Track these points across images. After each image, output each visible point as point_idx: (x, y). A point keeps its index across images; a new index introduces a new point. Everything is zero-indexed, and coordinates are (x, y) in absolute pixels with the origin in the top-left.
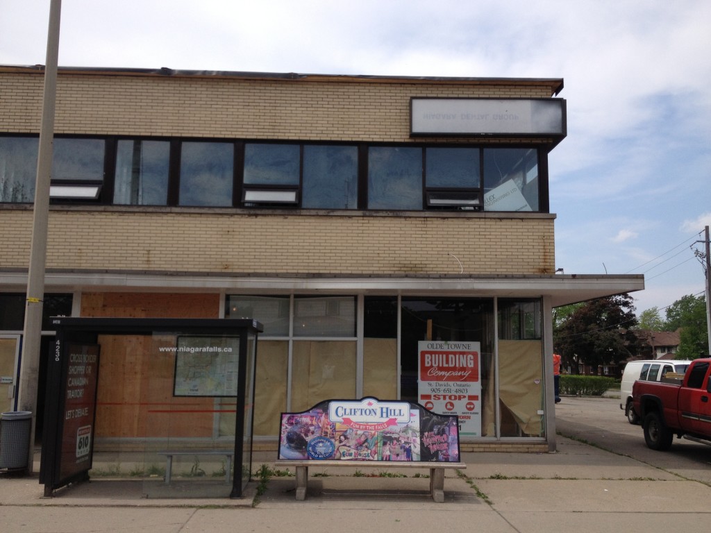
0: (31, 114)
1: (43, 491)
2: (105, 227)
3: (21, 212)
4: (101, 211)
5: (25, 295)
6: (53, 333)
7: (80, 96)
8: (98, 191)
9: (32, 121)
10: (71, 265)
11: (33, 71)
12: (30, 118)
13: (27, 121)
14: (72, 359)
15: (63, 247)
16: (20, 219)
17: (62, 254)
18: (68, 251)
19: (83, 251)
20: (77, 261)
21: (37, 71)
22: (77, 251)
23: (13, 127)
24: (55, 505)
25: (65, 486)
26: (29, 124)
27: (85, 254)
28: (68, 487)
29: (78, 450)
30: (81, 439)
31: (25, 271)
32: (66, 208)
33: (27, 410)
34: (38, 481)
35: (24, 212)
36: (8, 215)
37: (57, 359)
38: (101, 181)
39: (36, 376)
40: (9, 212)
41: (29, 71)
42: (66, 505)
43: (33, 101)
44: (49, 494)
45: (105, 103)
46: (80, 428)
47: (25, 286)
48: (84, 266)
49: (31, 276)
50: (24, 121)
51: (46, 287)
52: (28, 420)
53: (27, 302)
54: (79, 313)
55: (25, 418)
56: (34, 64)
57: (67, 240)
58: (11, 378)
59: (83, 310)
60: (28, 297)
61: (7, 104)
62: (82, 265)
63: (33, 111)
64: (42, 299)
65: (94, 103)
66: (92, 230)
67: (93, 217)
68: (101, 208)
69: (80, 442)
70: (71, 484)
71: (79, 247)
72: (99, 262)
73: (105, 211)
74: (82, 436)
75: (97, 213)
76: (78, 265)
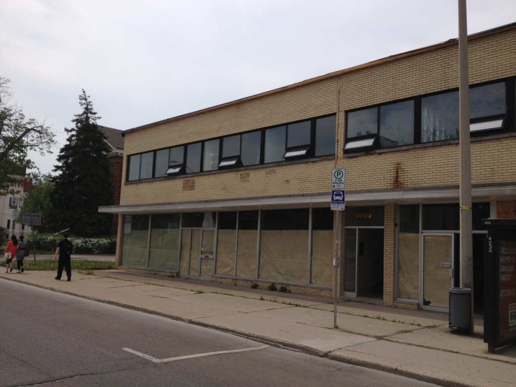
0: (448, 76)
1: (487, 349)
2: (510, 149)
3: (447, 146)
4: (507, 138)
5: (458, 204)
6: (486, 232)
7: (483, 53)
8: (503, 122)
9: (450, 80)
10: (487, 181)
11: (448, 45)
12: (448, 78)
13: (446, 81)
14: (501, 251)
15: (480, 168)
16: (447, 151)
17: (480, 173)
18: (483, 170)
19: (495, 169)
20: (491, 178)
21: (450, 44)
22: (490, 170)
23: (436, 88)
24: (498, 360)
25: (502, 347)
26: (448, 83)
27: (497, 172)
28: (504, 348)
29: (510, 321)
30: (512, 313)
31: (458, 187)
32: (479, 139)
33: (466, 287)
34: (483, 340)
35: (450, 146)
36: (438, 149)
37: (490, 251)
38: (505, 114)
39: (471, 263)
40: (439, 147)
41: (444, 46)
42: (507, 362)
43: (449, 66)
44: (491, 351)
45: (503, 54)
46: (511, 304)
47: (458, 198)
48: (497, 181)
49: (462, 190)
50: (444, 82)
51: (473, 198)
52: (467, 294)
53: (460, 209)
54: (496, 216)
55: (464, 292)
56: (447, 40)
57: (482, 163)
58: (450, 264)
59: (499, 214)
60: (461, 206)
61: (431, 73)
62: (495, 180)
63: (450, 73)
64: (471, 207)
65: (494, 56)
66: (501, 153)
67: (501, 142)
68: (507, 135)
69: (511, 315)
70: (506, 346)
71: (491, 167)
72: (509, 177)
73: (510, 137)
74: (513, 311)
75: (504, 139)
76: (492, 180)
